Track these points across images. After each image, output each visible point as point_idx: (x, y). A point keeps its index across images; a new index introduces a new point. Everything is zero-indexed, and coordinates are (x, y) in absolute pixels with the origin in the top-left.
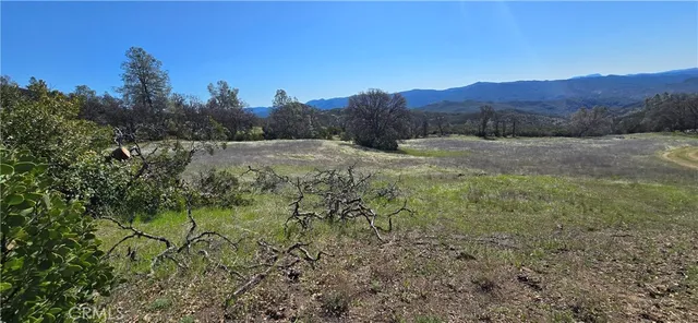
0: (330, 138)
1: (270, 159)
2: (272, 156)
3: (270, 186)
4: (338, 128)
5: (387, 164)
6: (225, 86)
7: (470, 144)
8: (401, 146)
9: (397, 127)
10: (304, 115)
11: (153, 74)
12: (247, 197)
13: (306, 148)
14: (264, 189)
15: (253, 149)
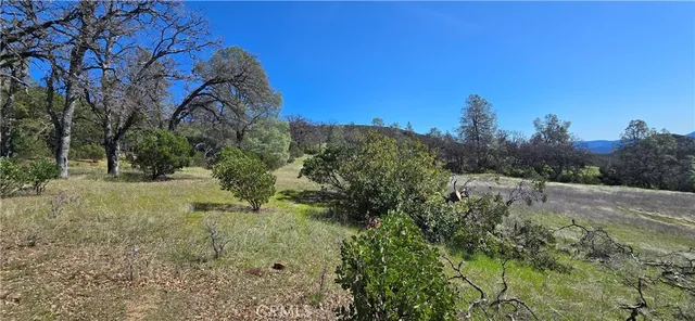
1: (605, 213)
2: (609, 209)
6: (554, 119)
10: (681, 155)
11: (484, 115)
12: (564, 260)
13: (680, 207)
14: (590, 255)
15: (581, 196)
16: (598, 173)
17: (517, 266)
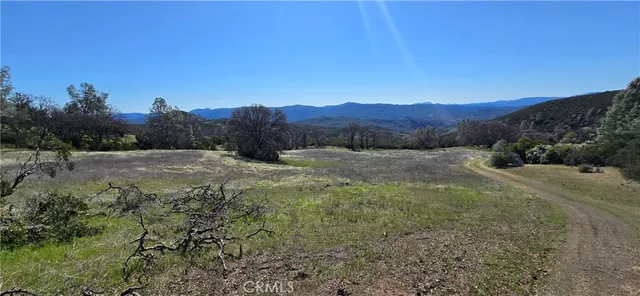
0: (213, 149)
1: (140, 173)
2: (143, 169)
3: (131, 207)
4: (222, 137)
5: (267, 175)
6: (91, 88)
7: (341, 155)
8: (282, 157)
9: (278, 140)
10: (185, 125)
12: (98, 223)
13: (186, 160)
14: (124, 210)
15: (121, 161)
16: (135, 140)
17: (34, 249)
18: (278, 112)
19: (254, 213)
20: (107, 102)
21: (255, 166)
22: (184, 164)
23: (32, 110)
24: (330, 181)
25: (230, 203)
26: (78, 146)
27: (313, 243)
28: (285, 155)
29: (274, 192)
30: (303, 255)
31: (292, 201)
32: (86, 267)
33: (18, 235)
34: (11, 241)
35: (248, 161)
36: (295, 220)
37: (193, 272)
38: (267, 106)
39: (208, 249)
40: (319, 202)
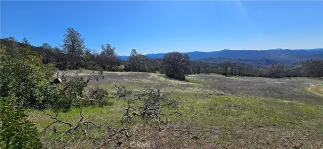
0: (155, 72)
2: (127, 80)
3: (123, 96)
4: (159, 67)
5: (179, 87)
6: (109, 46)
7: (218, 78)
8: (186, 78)
9: (185, 69)
10: (144, 61)
11: (77, 40)
12: (111, 101)
13: (143, 77)
14: (120, 97)
15: (119, 76)
16: (124, 67)
17: (92, 108)
18: (186, 55)
19: (173, 104)
20: (115, 51)
21: (173, 82)
22: (143, 79)
23: (90, 55)
24: (212, 92)
25: (162, 98)
26: (104, 69)
27: (202, 123)
28: (189, 77)
29: (182, 95)
30: (196, 128)
31: (191, 100)
32: (109, 118)
33: (88, 102)
34: (85, 104)
35: (170, 79)
36: (192, 110)
37: (147, 127)
38: (180, 52)
39: (153, 118)
40: (205, 102)
